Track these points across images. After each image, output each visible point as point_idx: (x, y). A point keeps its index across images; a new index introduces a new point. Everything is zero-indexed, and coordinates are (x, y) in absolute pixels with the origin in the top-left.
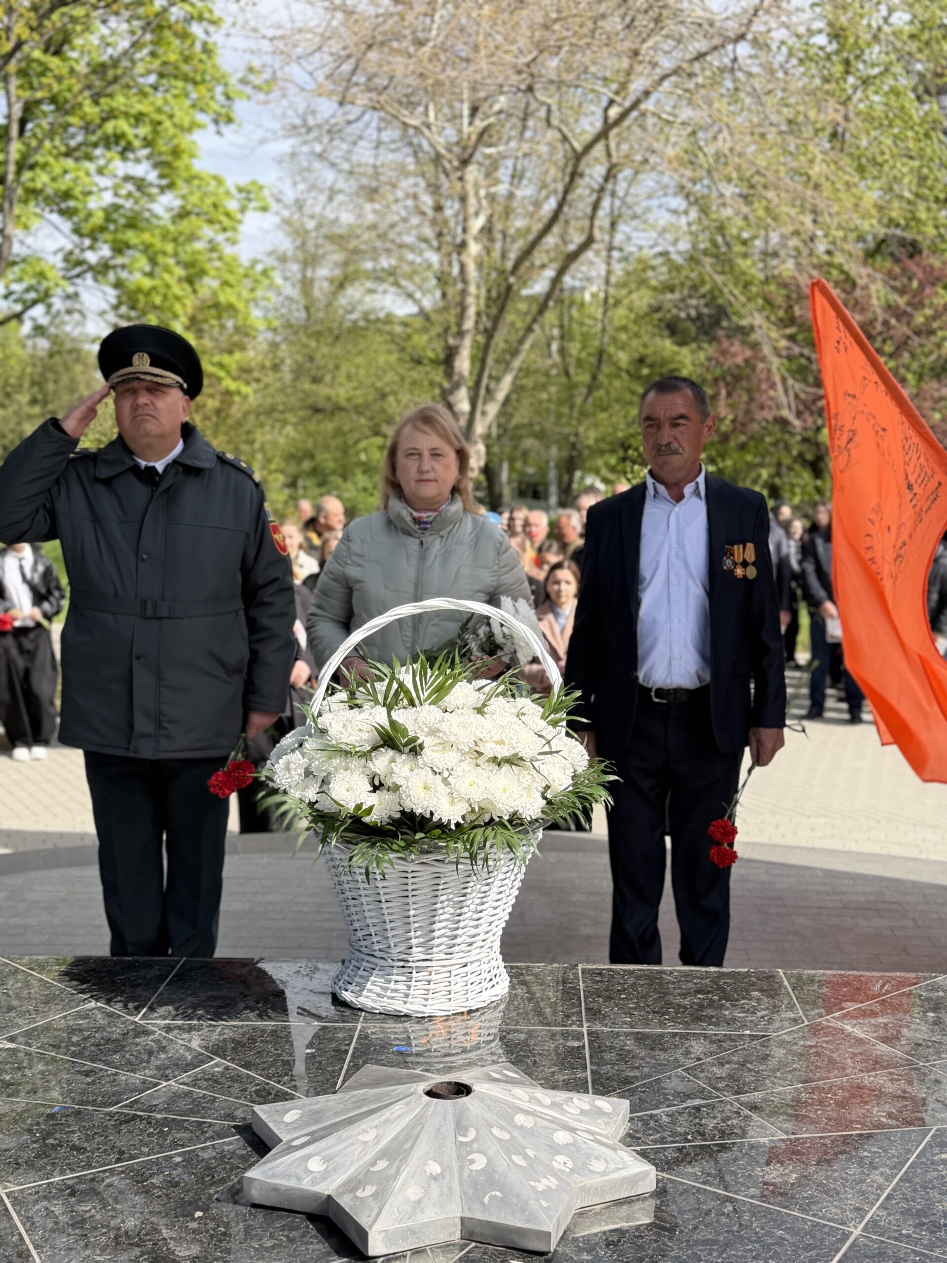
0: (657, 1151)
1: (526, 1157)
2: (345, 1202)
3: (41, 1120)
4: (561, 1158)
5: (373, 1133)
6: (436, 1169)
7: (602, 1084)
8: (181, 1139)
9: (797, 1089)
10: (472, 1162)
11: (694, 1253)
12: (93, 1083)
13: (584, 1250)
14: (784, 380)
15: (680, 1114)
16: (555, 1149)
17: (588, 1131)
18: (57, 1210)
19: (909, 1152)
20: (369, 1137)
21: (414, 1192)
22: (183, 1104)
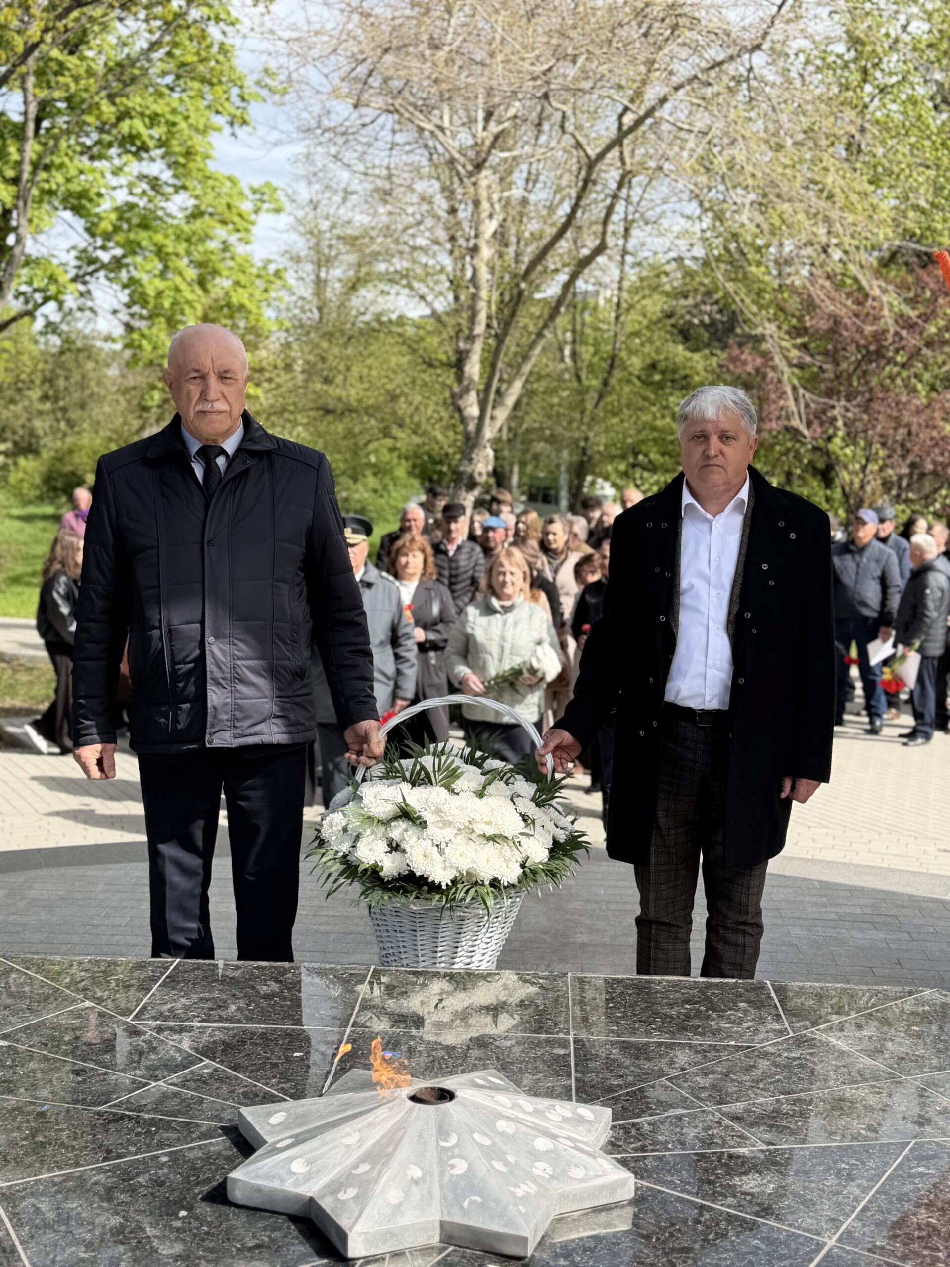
0: (637, 1159)
1: (506, 1163)
2: (326, 1204)
3: (30, 1118)
4: (541, 1165)
5: (356, 1137)
6: (416, 1172)
7: (586, 1092)
8: (168, 1139)
9: (778, 1101)
10: (453, 1166)
11: (670, 1261)
12: (84, 1081)
13: (561, 1255)
14: (794, 388)
15: (662, 1123)
16: (535, 1156)
17: (569, 1138)
18: (44, 1207)
19: (887, 1164)
20: (352, 1140)
21: (394, 1196)
22: (172, 1105)
